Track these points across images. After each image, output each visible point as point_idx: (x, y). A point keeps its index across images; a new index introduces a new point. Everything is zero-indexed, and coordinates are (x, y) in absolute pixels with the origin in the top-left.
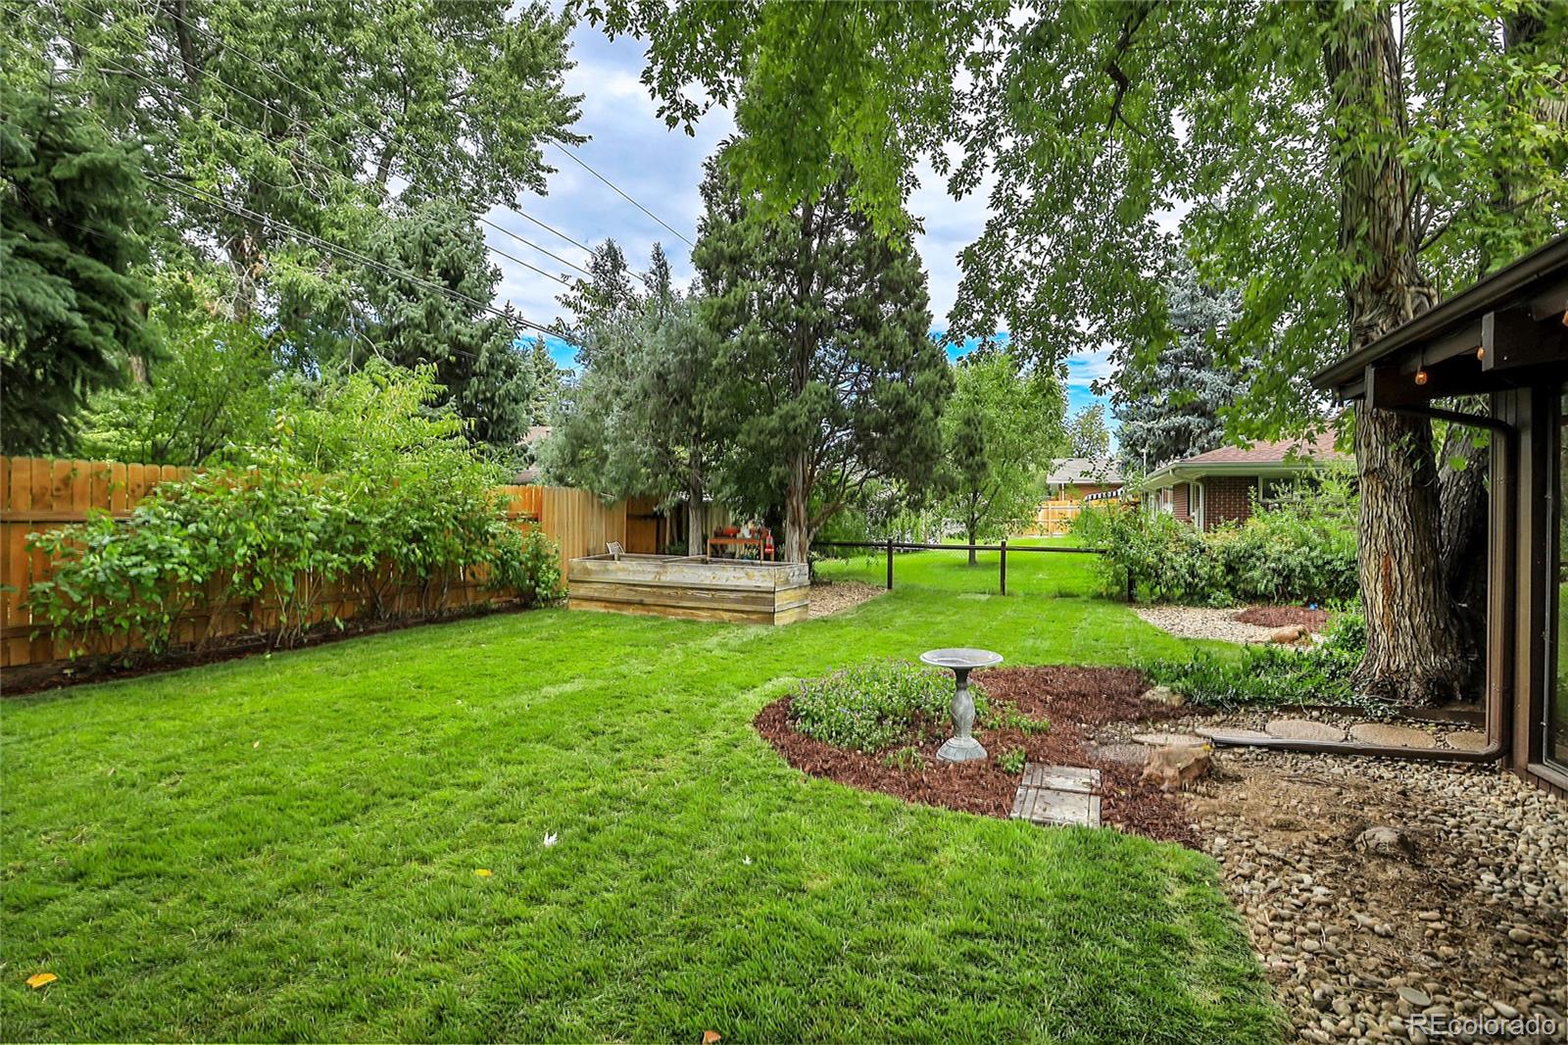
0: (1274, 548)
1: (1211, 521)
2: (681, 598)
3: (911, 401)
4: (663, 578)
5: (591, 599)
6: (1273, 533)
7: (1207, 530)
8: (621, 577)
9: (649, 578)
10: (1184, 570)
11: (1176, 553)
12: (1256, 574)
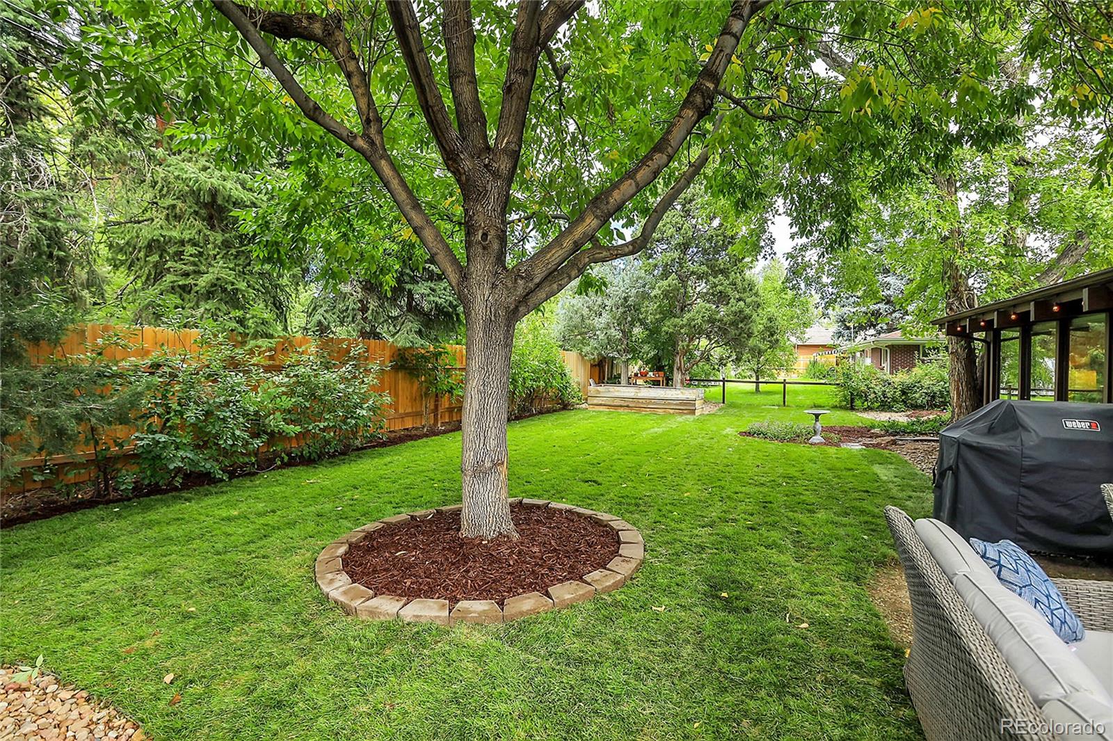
0: (926, 382)
1: (894, 369)
2: (649, 404)
3: (747, 311)
4: (639, 395)
5: (601, 405)
6: (926, 375)
7: (892, 373)
8: (617, 394)
9: (632, 395)
10: (880, 394)
11: (876, 385)
12: (917, 395)
